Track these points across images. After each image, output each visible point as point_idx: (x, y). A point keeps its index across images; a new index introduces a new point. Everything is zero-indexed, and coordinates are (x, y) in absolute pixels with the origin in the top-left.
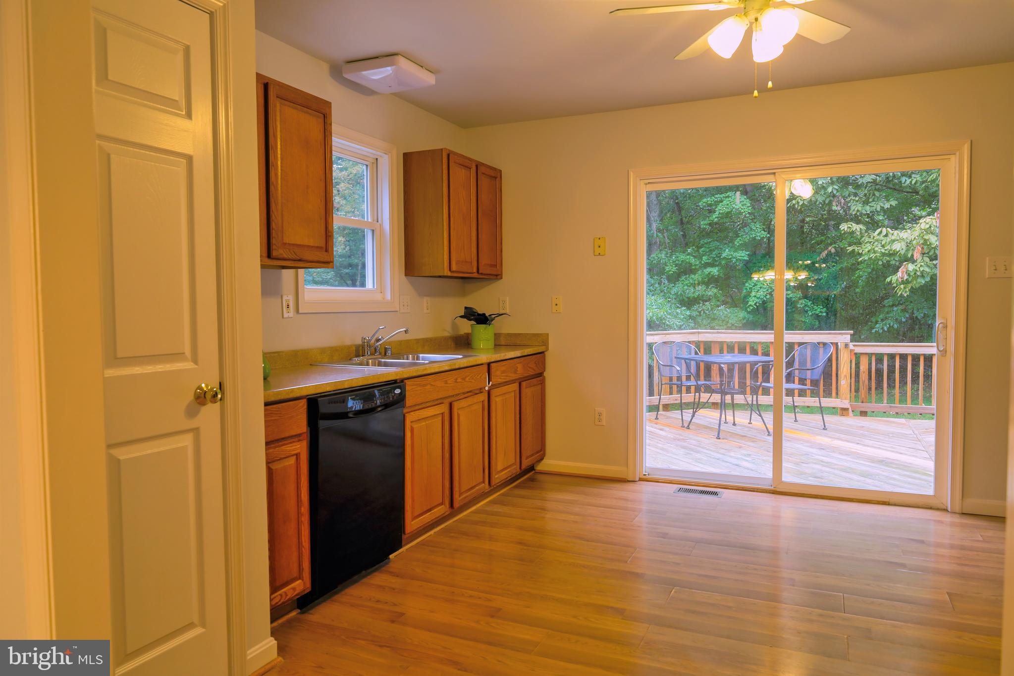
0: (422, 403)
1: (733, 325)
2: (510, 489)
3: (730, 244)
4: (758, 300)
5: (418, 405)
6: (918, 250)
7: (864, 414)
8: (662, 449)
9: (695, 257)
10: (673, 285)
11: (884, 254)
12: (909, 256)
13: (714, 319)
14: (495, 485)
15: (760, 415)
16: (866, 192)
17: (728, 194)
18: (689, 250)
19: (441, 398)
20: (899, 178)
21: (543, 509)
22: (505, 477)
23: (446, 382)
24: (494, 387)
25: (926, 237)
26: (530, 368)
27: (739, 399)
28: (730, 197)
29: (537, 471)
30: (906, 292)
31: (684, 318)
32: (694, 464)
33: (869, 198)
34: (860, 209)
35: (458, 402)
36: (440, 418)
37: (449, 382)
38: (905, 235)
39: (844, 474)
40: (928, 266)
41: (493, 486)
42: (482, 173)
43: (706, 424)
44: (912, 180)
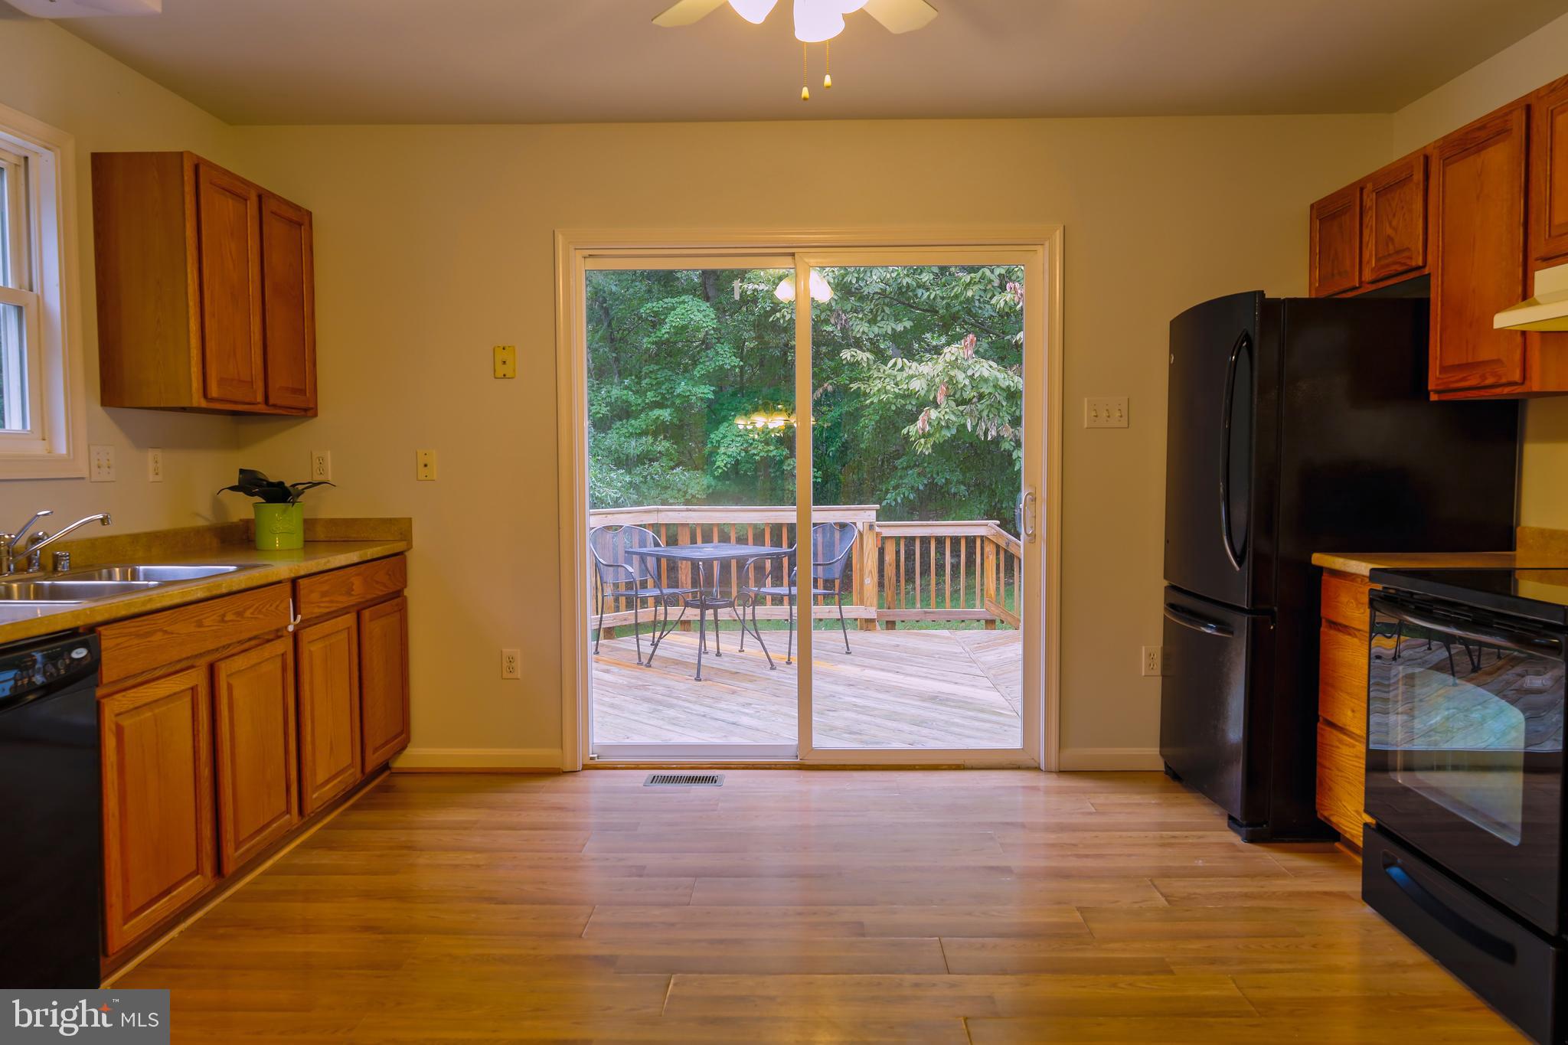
0: (143, 672)
1: (693, 496)
2: (343, 814)
3: (686, 375)
4: (729, 460)
5: (135, 676)
6: (942, 390)
7: (891, 625)
8: (612, 706)
9: (635, 393)
10: (604, 435)
11: (897, 396)
12: (931, 398)
13: (666, 488)
14: (312, 812)
15: (759, 639)
16: (872, 307)
17: (683, 297)
18: (627, 382)
19: (188, 658)
20: (914, 291)
21: (410, 847)
22: (332, 795)
23: (200, 624)
24: (306, 624)
25: (952, 373)
26: (377, 582)
27: (724, 614)
28: (686, 302)
29: (393, 771)
30: (928, 449)
31: (622, 487)
32: (667, 727)
33: (876, 316)
34: (866, 330)
35: (228, 661)
36: (187, 699)
37: (207, 622)
38: (926, 368)
39: (889, 724)
40: (954, 413)
41: (309, 815)
42: (272, 213)
43: (675, 656)
44: (931, 293)
